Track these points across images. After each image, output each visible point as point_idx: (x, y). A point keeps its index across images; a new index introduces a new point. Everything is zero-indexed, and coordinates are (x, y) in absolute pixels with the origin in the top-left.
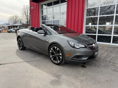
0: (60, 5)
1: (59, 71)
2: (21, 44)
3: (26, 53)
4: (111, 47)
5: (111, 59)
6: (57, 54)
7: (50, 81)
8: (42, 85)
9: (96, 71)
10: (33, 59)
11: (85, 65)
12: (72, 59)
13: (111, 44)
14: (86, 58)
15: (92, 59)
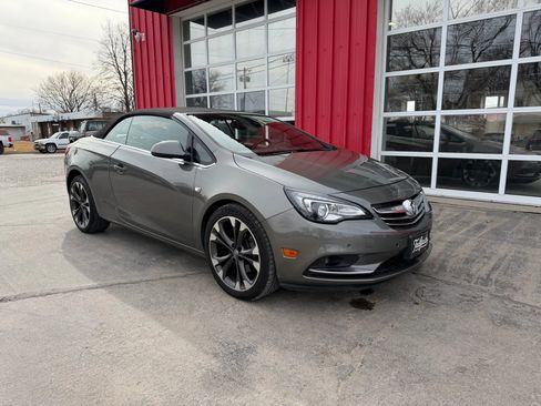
0: (267, 23)
1: (245, 330)
2: (87, 205)
3: (108, 245)
4: (500, 211)
5: (494, 269)
6: (240, 249)
7: (199, 373)
8: (161, 396)
9: (418, 327)
10: (135, 275)
11: (368, 298)
12: (307, 272)
13: (501, 196)
14: (370, 269)
15: (399, 268)
